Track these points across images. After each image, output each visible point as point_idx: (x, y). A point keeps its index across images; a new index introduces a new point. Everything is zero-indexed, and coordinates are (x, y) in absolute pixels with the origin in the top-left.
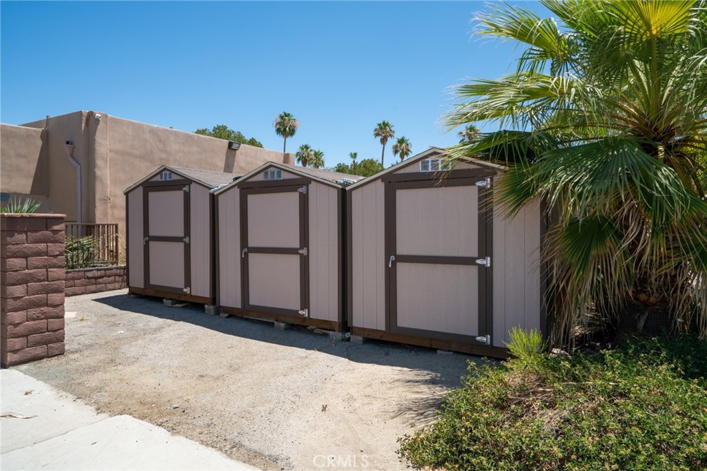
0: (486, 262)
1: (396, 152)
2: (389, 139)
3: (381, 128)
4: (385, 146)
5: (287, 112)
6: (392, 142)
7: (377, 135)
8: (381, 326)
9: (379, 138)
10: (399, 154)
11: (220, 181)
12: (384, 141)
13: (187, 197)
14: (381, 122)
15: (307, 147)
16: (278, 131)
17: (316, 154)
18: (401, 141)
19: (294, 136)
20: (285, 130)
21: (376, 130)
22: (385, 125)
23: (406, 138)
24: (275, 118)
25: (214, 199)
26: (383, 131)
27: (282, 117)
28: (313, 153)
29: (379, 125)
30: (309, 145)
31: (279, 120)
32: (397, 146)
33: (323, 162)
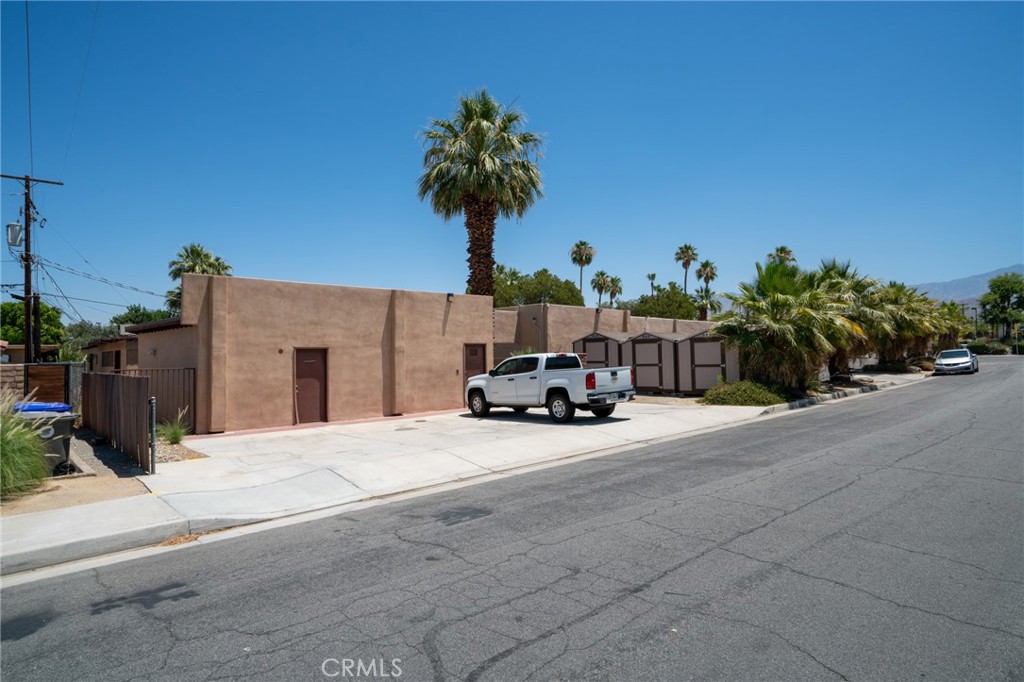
0: (723, 366)
1: (700, 276)
2: (692, 262)
3: (682, 252)
4: (689, 271)
5: (584, 240)
6: (695, 266)
7: (679, 259)
8: (690, 389)
9: (681, 262)
10: (703, 279)
11: (623, 338)
12: (686, 265)
13: (607, 345)
14: (682, 245)
15: (602, 274)
16: (574, 260)
17: (613, 280)
18: (706, 265)
19: (591, 264)
20: (581, 259)
21: (677, 254)
22: (688, 248)
23: (711, 261)
24: (571, 246)
25: (620, 346)
26: (685, 255)
27: (577, 246)
28: (609, 279)
29: (681, 248)
30: (605, 271)
31: (575, 249)
32: (700, 270)
33: (620, 289)
